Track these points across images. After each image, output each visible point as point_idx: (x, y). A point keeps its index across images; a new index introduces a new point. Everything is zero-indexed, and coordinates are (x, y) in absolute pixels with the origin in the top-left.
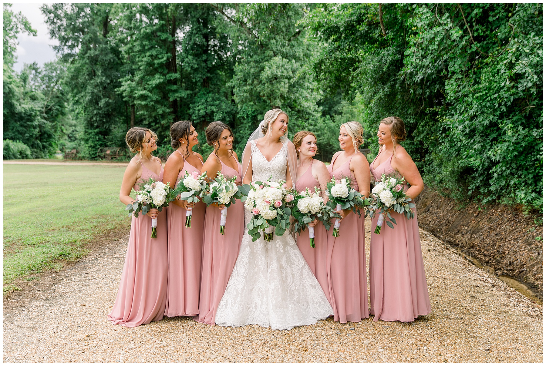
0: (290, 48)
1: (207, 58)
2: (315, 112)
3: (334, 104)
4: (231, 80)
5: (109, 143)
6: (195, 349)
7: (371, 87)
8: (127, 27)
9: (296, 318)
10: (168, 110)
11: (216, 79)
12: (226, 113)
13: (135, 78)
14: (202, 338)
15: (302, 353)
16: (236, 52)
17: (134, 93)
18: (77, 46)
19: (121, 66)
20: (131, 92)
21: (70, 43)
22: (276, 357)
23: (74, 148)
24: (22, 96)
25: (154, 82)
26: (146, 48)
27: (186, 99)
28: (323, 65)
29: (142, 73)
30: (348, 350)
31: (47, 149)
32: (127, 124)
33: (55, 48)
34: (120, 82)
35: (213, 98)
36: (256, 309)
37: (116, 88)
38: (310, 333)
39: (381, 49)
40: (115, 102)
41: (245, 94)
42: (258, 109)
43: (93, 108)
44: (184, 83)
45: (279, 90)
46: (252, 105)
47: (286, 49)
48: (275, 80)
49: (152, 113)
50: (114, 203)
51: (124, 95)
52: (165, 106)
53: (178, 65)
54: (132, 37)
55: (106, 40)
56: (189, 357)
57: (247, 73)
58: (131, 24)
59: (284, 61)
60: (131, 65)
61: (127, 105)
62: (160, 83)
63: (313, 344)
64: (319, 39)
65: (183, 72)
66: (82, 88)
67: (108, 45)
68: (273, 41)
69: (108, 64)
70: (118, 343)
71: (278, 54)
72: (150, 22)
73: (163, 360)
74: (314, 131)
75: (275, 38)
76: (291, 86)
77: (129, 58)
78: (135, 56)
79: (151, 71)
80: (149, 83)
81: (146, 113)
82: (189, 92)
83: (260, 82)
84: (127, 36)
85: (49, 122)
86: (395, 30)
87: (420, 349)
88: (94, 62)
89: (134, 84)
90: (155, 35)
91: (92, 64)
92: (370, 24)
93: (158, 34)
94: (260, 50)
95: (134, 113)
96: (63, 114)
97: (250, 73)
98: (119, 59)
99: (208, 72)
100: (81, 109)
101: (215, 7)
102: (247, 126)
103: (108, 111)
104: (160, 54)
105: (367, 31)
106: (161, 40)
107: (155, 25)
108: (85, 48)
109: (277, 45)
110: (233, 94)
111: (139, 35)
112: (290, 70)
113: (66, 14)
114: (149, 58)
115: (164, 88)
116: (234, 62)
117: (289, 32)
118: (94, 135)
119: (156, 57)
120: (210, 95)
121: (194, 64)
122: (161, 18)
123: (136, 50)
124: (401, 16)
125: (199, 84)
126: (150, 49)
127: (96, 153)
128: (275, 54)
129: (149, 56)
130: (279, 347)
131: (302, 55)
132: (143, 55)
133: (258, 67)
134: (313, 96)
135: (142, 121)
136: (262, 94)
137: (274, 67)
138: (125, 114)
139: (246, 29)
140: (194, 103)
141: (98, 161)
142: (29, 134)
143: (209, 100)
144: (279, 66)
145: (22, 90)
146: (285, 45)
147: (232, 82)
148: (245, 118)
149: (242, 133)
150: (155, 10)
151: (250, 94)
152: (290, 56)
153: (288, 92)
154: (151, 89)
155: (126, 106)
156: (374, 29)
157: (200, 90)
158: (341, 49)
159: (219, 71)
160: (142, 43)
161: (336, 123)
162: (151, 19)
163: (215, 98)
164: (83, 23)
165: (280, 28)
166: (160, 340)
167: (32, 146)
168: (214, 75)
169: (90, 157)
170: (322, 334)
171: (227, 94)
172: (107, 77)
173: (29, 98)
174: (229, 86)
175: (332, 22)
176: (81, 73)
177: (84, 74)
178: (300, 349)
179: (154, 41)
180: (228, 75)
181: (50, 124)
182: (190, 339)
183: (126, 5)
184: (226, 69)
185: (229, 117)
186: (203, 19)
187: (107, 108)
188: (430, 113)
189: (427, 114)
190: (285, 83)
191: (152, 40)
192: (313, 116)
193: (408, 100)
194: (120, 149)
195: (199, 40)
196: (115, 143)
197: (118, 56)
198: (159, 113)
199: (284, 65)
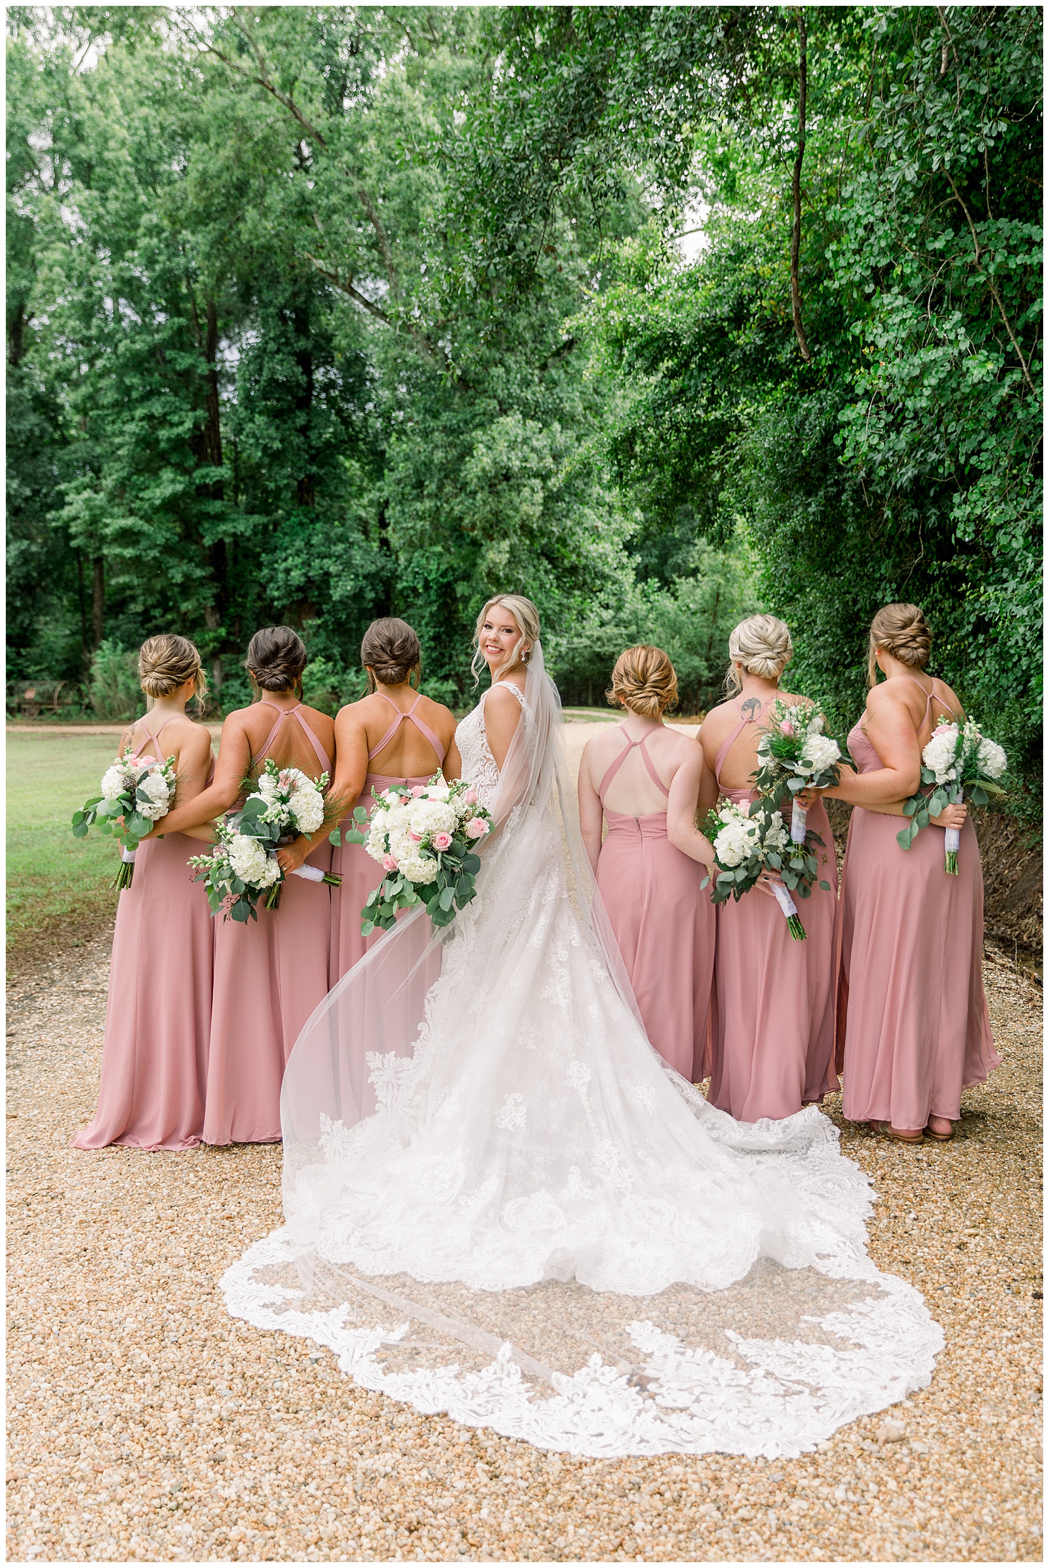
0: (547, 389)
1: (309, 421)
2: (619, 572)
3: (675, 545)
4: (378, 484)
5: (31, 669)
7: (774, 502)
8: (78, 337)
10: (199, 573)
11: (335, 481)
12: (365, 577)
13: (104, 482)
16: (389, 403)
17: (100, 525)
19: (62, 448)
20: (94, 520)
25: (158, 491)
26: (135, 395)
27: (249, 539)
28: (639, 441)
29: (123, 469)
32: (83, 613)
34: (62, 494)
35: (326, 534)
37: (48, 511)
39: (802, 395)
40: (48, 551)
41: (419, 525)
42: (455, 566)
44: (245, 492)
45: (517, 510)
46: (441, 555)
47: (534, 394)
48: (505, 483)
49: (153, 581)
51: (73, 530)
52: (191, 560)
53: (224, 441)
54: (92, 365)
55: (19, 373)
57: (424, 463)
58: (88, 328)
59: (528, 427)
60: (90, 443)
61: (83, 559)
62: (174, 496)
64: (627, 370)
65: (239, 462)
67: (26, 389)
68: (498, 371)
69: (27, 443)
71: (511, 405)
72: (144, 321)
75: (501, 362)
76: (551, 498)
77: (84, 424)
78: (103, 418)
79: (150, 460)
80: (145, 494)
81: (136, 582)
82: (257, 519)
83: (462, 488)
84: (79, 364)
89: (101, 498)
90: (159, 357)
92: (767, 328)
93: (169, 354)
94: (458, 394)
95: (102, 582)
97: (432, 461)
98: (57, 426)
99: (312, 459)
101: (329, 274)
102: (427, 614)
103: (28, 576)
104: (174, 412)
105: (761, 346)
106: (175, 371)
109: (508, 381)
110: (383, 524)
111: (113, 357)
112: (546, 451)
114: (144, 423)
115: (188, 507)
116: (387, 432)
117: (542, 342)
119: (163, 421)
120: (318, 526)
121: (273, 439)
122: (173, 308)
123: (105, 402)
125: (287, 495)
126: (144, 398)
128: (505, 407)
129: (141, 419)
131: (580, 409)
132: (125, 415)
133: (455, 446)
134: (614, 526)
135: (124, 602)
136: (467, 521)
137: (502, 445)
138: (76, 585)
139: (419, 338)
140: (273, 550)
143: (315, 540)
144: (515, 442)
146: (532, 381)
147: (381, 490)
148: (421, 590)
150: (157, 287)
151: (432, 523)
152: (545, 412)
153: (543, 514)
154: (150, 511)
155: (79, 562)
156: (780, 340)
157: (289, 514)
158: (687, 401)
159: (341, 458)
160: (122, 382)
161: (679, 602)
163: (332, 535)
165: (517, 333)
168: (329, 469)
171: (367, 523)
172: (23, 479)
174: (372, 502)
175: (661, 323)
179: (156, 375)
180: (368, 468)
183: (75, 273)
184: (362, 452)
185: (373, 589)
186: (295, 310)
187: (25, 569)
188: (944, 575)
189: (933, 579)
190: (533, 490)
191: (150, 372)
192: (614, 583)
193: (877, 539)
194: (64, 686)
195: (283, 369)
196: (47, 669)
197: (53, 420)
198: (174, 581)
199: (530, 438)
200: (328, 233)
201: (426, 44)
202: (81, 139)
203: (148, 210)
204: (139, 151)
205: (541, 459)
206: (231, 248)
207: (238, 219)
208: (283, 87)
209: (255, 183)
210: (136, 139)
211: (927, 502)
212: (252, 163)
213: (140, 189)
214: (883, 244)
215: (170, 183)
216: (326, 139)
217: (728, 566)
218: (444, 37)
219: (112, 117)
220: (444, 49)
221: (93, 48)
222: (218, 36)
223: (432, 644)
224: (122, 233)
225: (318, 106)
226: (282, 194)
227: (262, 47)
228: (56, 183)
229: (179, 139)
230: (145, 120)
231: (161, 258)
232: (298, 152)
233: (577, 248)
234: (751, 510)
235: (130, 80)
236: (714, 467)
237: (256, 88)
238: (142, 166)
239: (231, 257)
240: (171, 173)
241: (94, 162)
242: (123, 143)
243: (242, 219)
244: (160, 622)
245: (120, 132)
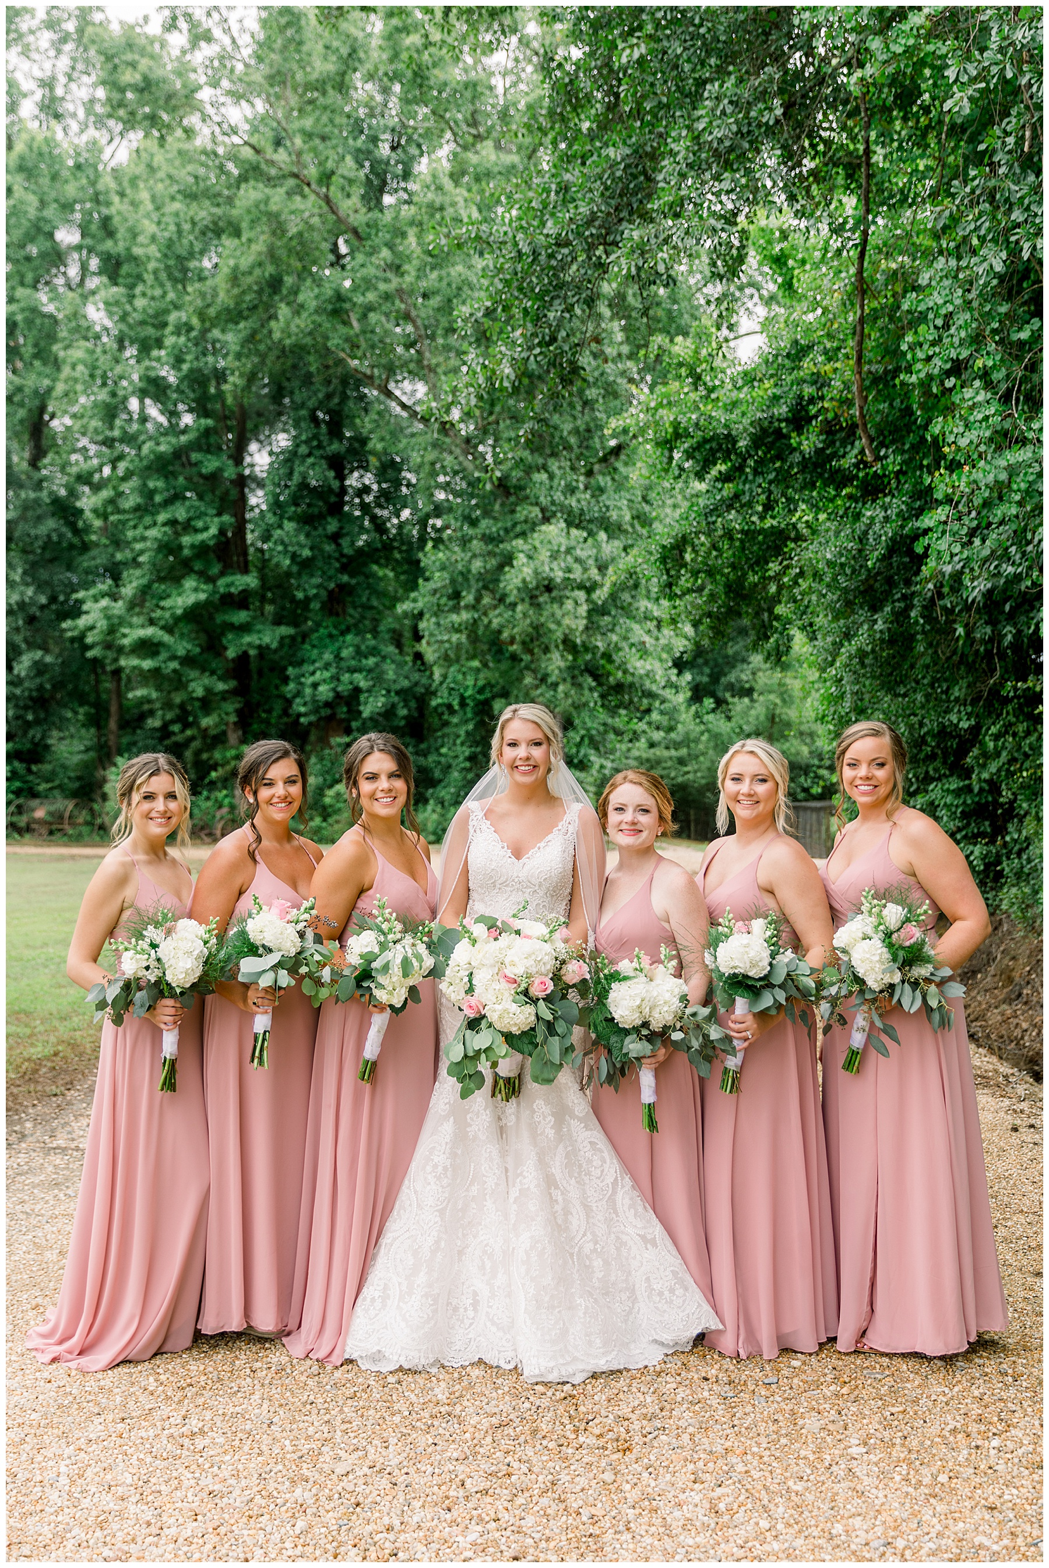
0: (593, 496)
1: (341, 528)
2: (668, 690)
3: (728, 663)
4: (413, 595)
5: (43, 787)
6: (287, 1442)
7: (836, 618)
8: (100, 438)
9: (598, 1341)
10: (221, 686)
11: (367, 592)
12: (397, 693)
13: (123, 590)
14: (308, 1407)
15: (615, 1456)
16: (427, 510)
17: (118, 635)
19: (80, 554)
20: (112, 630)
22: (535, 1469)
25: (180, 600)
26: (158, 499)
27: (276, 651)
28: (689, 549)
29: (143, 576)
30: (755, 1449)
32: (99, 727)
34: (80, 602)
35: (357, 647)
36: (475, 1310)
37: (65, 619)
38: (639, 1395)
39: (864, 503)
40: (63, 662)
41: (455, 637)
42: (493, 682)
44: (272, 602)
45: (558, 623)
46: (478, 670)
47: (579, 501)
48: (546, 595)
49: (173, 695)
50: (54, 976)
51: (89, 640)
52: (213, 673)
53: (251, 550)
54: (114, 468)
55: (36, 476)
56: (268, 1469)
57: (462, 573)
58: (111, 428)
59: (572, 537)
60: (110, 550)
61: (99, 671)
62: (197, 606)
63: (648, 1429)
64: (677, 473)
65: (267, 571)
67: (45, 493)
68: (542, 477)
69: (44, 548)
70: (55, 1420)
71: (554, 514)
72: (169, 422)
73: (190, 1476)
74: (667, 748)
75: (545, 468)
76: (597, 611)
77: (104, 530)
79: (172, 568)
80: (166, 603)
81: (154, 695)
82: (285, 630)
83: (502, 600)
84: (101, 465)
86: (907, 447)
87: (977, 1447)
89: (119, 607)
90: (184, 459)
92: (830, 429)
93: (195, 456)
94: (499, 502)
95: (120, 695)
97: (469, 571)
98: (76, 531)
99: (344, 568)
101: (365, 375)
102: (462, 733)
103: (40, 688)
104: (199, 517)
105: (823, 449)
106: (201, 475)
107: (184, 432)
109: (551, 488)
110: (418, 637)
111: (137, 459)
112: (591, 562)
114: (167, 529)
115: (211, 618)
116: (423, 540)
117: (587, 447)
119: (188, 527)
120: (349, 638)
121: (302, 546)
122: (201, 409)
123: (127, 506)
124: (922, 406)
125: (315, 605)
126: (167, 503)
128: (548, 514)
129: (164, 524)
130: (544, 1437)
131: (628, 518)
132: (148, 520)
133: (495, 555)
134: (663, 641)
135: (142, 717)
136: (505, 635)
137: (544, 555)
138: (92, 696)
139: (458, 442)
140: (301, 663)
143: (345, 653)
144: (558, 551)
146: (577, 488)
147: (415, 601)
148: (456, 707)
149: (445, 755)
150: (184, 387)
151: (469, 637)
152: (590, 521)
153: (587, 628)
154: (171, 621)
155: (96, 674)
156: (844, 443)
157: (318, 625)
158: (742, 506)
159: (375, 567)
160: (145, 485)
161: (733, 724)
162: (173, 414)
163: (363, 647)
165: (561, 437)
166: (183, 1413)
168: (361, 578)
170: (679, 1399)
171: (401, 635)
172: (40, 587)
174: (406, 614)
175: (714, 424)
178: (609, 1446)
179: (181, 479)
180: (402, 577)
182: (272, 1410)
183: (99, 372)
184: (396, 560)
185: (406, 706)
186: (328, 412)
187: (38, 680)
188: (1018, 697)
189: (1007, 700)
190: (576, 603)
191: (174, 475)
192: (663, 702)
193: (948, 659)
194: (76, 805)
195: (317, 475)
196: (59, 786)
197: (72, 525)
198: (194, 695)
199: (574, 548)
200: (364, 332)
201: (470, 139)
202: (110, 234)
203: (177, 308)
204: (169, 247)
205: (585, 570)
206: (262, 347)
207: (270, 318)
208: (320, 182)
209: (289, 280)
210: (166, 234)
211: (1002, 618)
212: (285, 258)
213: (168, 285)
214: (963, 334)
215: (201, 279)
216: (363, 235)
217: (784, 685)
218: (489, 132)
219: (141, 212)
220: (489, 144)
221: (125, 142)
222: (255, 130)
223: (468, 764)
224: (150, 331)
225: (355, 201)
226: (316, 290)
227: (298, 141)
228: (82, 280)
229: (210, 235)
230: (177, 214)
231: (189, 357)
232: (335, 249)
233: (625, 349)
234: (811, 625)
235: (161, 174)
236: (770, 578)
237: (291, 182)
238: (171, 262)
239: (263, 357)
240: (201, 270)
241: (122, 259)
242: (152, 239)
243: (274, 317)
244: (179, 738)
245: (149, 227)
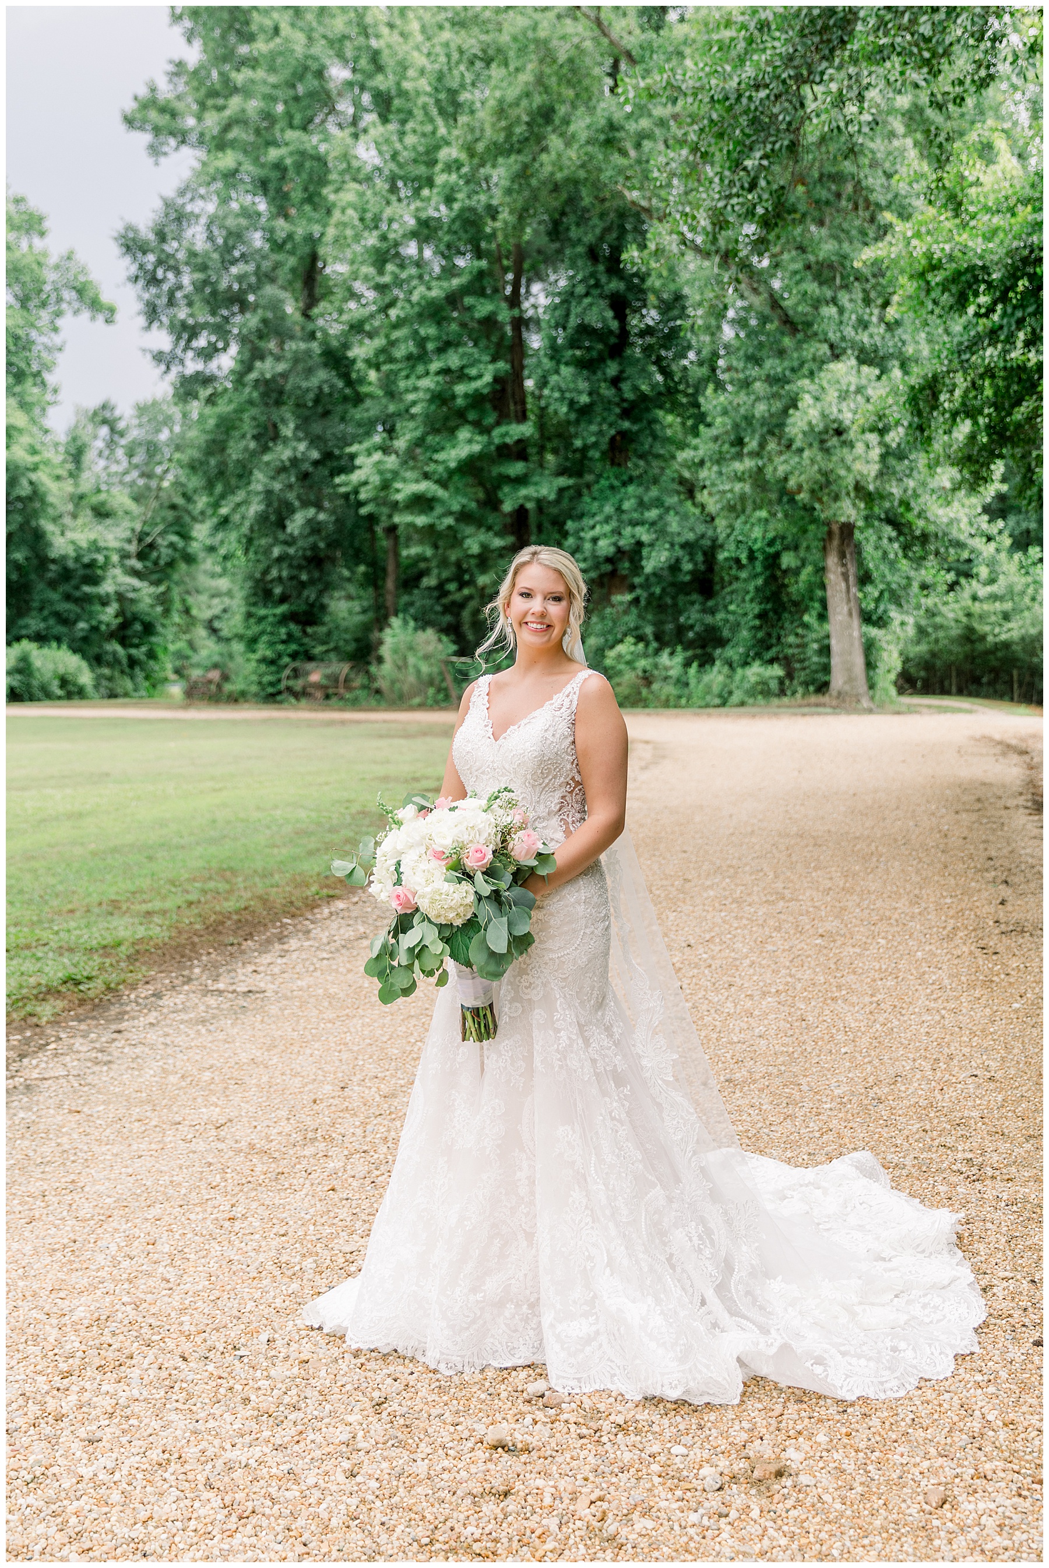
1: (622, 372)
4: (694, 442)
5: (318, 650)
8: (373, 283)
10: (497, 542)
11: (651, 439)
12: (681, 546)
13: (397, 443)
17: (391, 490)
18: (225, 349)
19: (354, 406)
20: (386, 486)
21: (201, 342)
23: (216, 666)
24: (70, 507)
25: (454, 453)
26: (430, 346)
27: (554, 503)
29: (416, 429)
31: (142, 670)
32: (376, 587)
33: (159, 357)
34: (352, 457)
35: (639, 498)
37: (339, 474)
40: (337, 520)
41: (738, 487)
43: (270, 540)
44: (552, 452)
45: (849, 469)
47: (871, 336)
48: (836, 438)
49: (448, 552)
51: (363, 496)
52: (489, 528)
53: (528, 396)
55: (310, 326)
57: (744, 418)
58: (383, 273)
59: (863, 375)
60: (384, 401)
61: (374, 527)
62: (471, 458)
65: (544, 418)
66: (240, 476)
67: (318, 343)
68: (830, 311)
69: (315, 401)
71: (844, 351)
72: (443, 265)
75: (834, 301)
76: (891, 455)
77: (379, 380)
79: (447, 419)
80: (440, 456)
81: (430, 553)
82: (563, 481)
83: (789, 447)
85: (145, 584)
88: (274, 395)
89: (392, 461)
90: (457, 304)
91: (266, 404)
95: (397, 554)
96: (190, 559)
97: (753, 416)
98: (349, 383)
99: (625, 414)
100: (235, 545)
101: (643, 208)
102: (751, 589)
103: (314, 547)
104: (472, 365)
106: (475, 320)
107: (456, 275)
108: (247, 355)
109: (841, 322)
111: (408, 305)
113: (193, 254)
114: (440, 378)
115: (487, 470)
118: (272, 625)
119: (461, 375)
120: (630, 489)
121: (580, 392)
122: (476, 250)
123: (399, 355)
125: (595, 454)
126: (441, 350)
127: (279, 681)
128: (837, 351)
129: (437, 373)
132: (420, 369)
133: (780, 397)
135: (418, 576)
136: (792, 483)
137: (832, 395)
138: (369, 555)
140: (579, 516)
141: (286, 705)
142: (87, 621)
143: (626, 505)
144: (847, 391)
145: (68, 487)
146: (870, 322)
147: (696, 448)
148: (745, 561)
149: (733, 613)
150: (457, 226)
151: (752, 485)
152: (884, 357)
153: (881, 474)
154: (445, 475)
155: (372, 531)
157: (599, 476)
160: (417, 332)
162: (444, 256)
163: (646, 498)
164: (240, 278)
167: (97, 660)
168: (644, 424)
169: (263, 694)
172: (312, 442)
173: (89, 512)
174: (685, 463)
176: (236, 434)
177: (243, 436)
179: (454, 324)
180: (689, 423)
181: (152, 590)
183: (369, 215)
184: (682, 405)
185: (691, 560)
186: (606, 248)
187: (311, 539)
190: (868, 447)
191: (447, 320)
194: (352, 668)
195: (593, 314)
196: (336, 649)
197: (346, 377)
198: (470, 552)
199: (864, 387)
200: (641, 162)
202: (380, 68)
203: (448, 143)
204: (439, 80)
206: (533, 182)
207: (541, 151)
209: (562, 110)
210: (437, 66)
212: (555, 87)
213: (440, 122)
215: (471, 112)
216: (637, 58)
219: (411, 43)
223: (757, 622)
224: (422, 170)
225: (631, 22)
226: (589, 120)
228: (354, 118)
229: (480, 64)
230: (447, 45)
232: (610, 75)
238: (442, 96)
239: (534, 192)
240: (472, 103)
241: (392, 94)
242: (422, 72)
243: (545, 149)
244: (457, 597)
245: (419, 60)
